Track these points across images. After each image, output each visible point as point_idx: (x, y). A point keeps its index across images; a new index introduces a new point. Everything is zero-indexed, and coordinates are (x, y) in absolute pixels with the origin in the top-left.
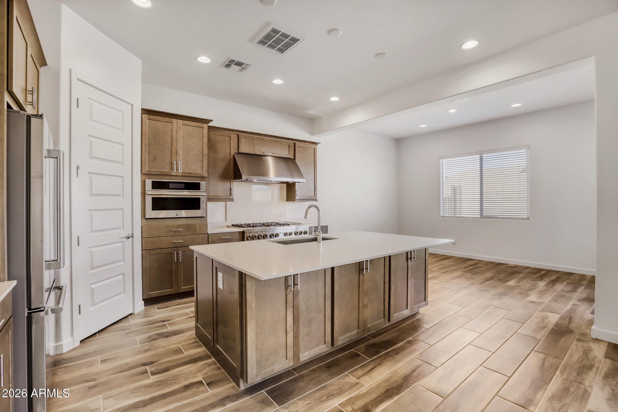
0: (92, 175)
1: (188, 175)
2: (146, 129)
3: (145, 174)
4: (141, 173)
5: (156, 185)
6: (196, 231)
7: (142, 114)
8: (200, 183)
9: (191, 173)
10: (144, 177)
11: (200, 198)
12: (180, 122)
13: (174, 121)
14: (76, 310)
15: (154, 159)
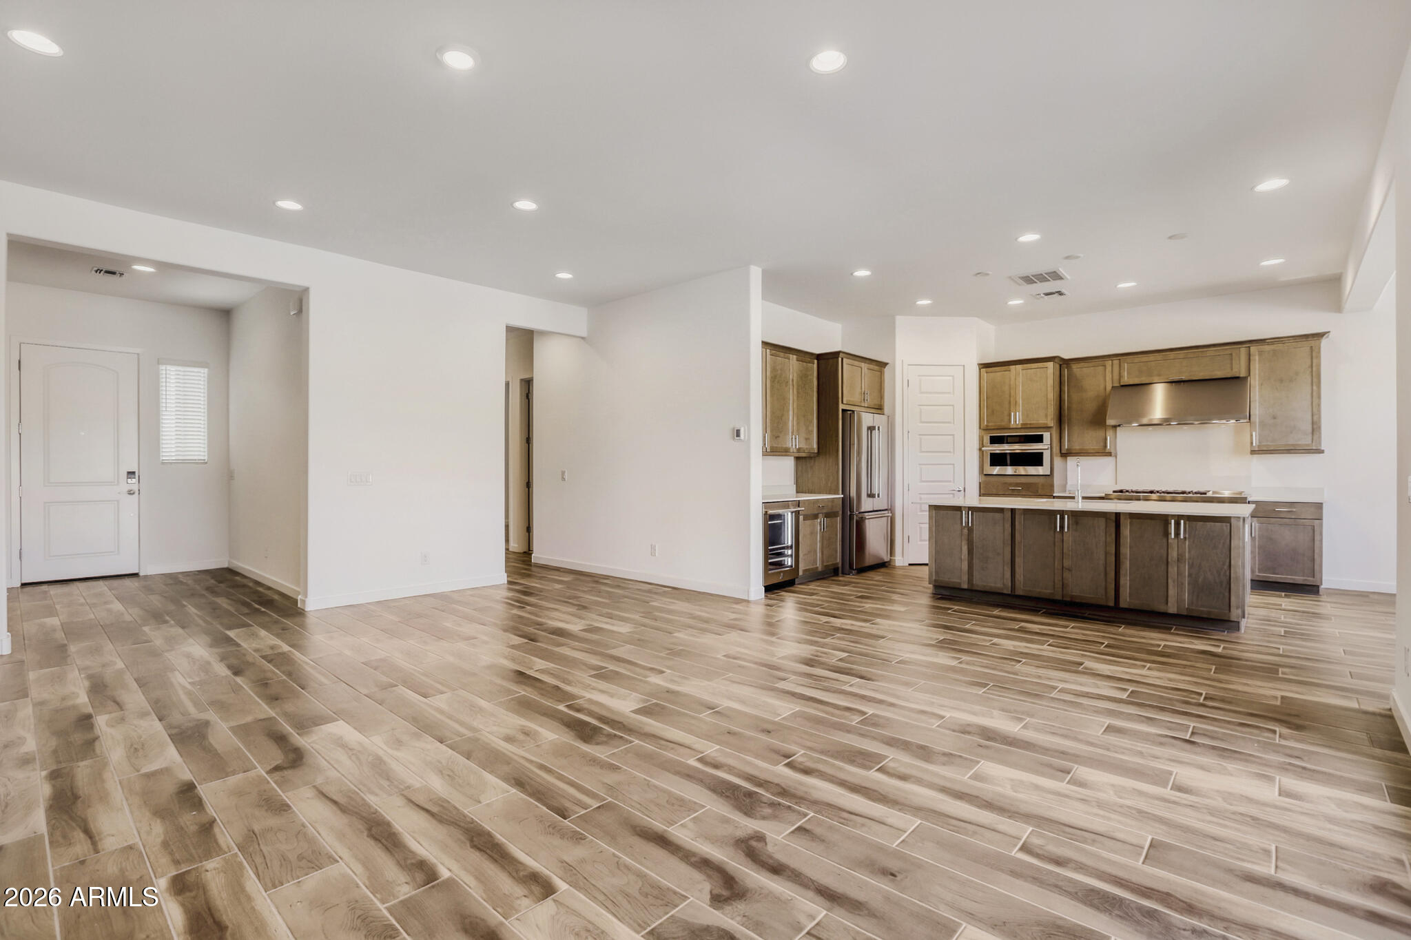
0: (921, 436)
1: (1029, 426)
2: (984, 384)
3: (984, 429)
4: (980, 428)
5: (995, 440)
6: (1037, 491)
7: (980, 369)
8: (1042, 435)
9: (1033, 424)
10: (983, 432)
11: (1042, 453)
12: (1019, 367)
13: (1012, 367)
14: (906, 539)
15: (992, 413)
